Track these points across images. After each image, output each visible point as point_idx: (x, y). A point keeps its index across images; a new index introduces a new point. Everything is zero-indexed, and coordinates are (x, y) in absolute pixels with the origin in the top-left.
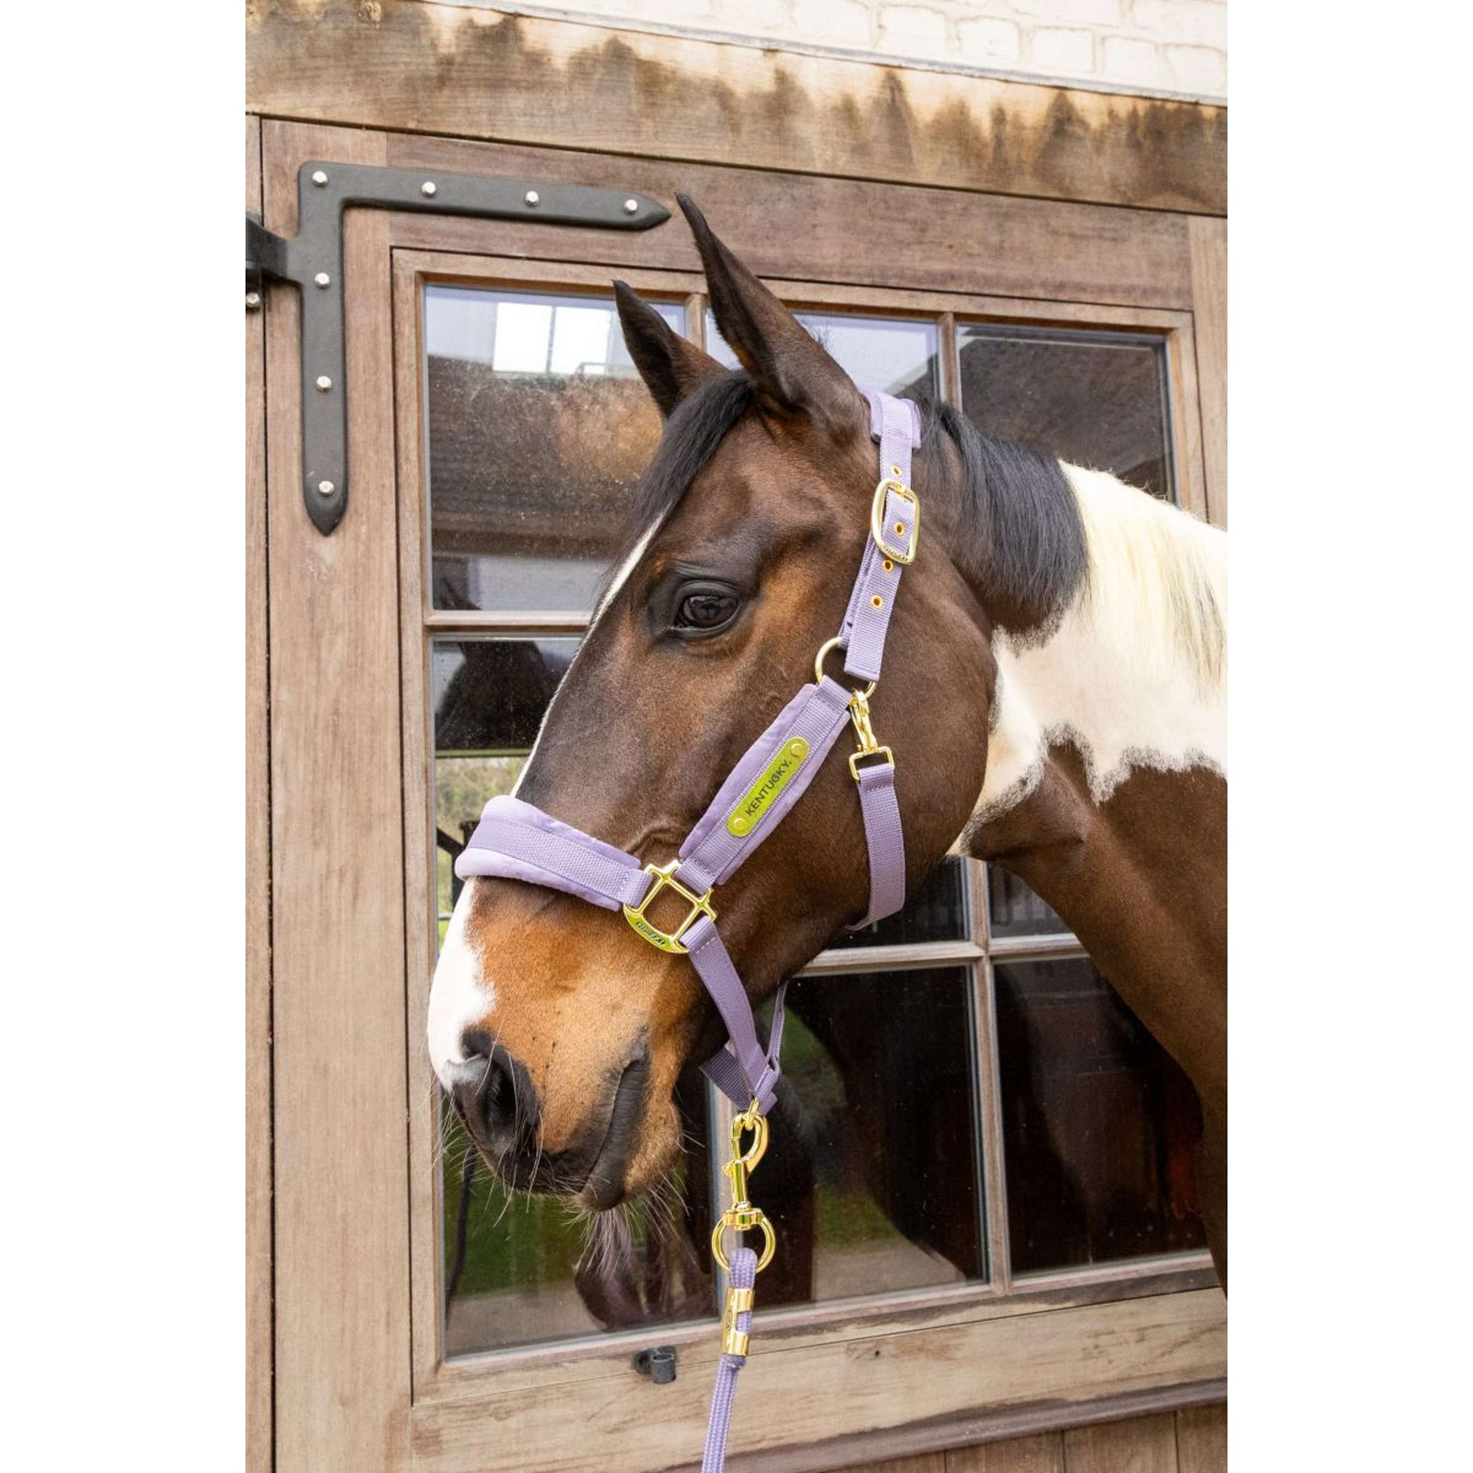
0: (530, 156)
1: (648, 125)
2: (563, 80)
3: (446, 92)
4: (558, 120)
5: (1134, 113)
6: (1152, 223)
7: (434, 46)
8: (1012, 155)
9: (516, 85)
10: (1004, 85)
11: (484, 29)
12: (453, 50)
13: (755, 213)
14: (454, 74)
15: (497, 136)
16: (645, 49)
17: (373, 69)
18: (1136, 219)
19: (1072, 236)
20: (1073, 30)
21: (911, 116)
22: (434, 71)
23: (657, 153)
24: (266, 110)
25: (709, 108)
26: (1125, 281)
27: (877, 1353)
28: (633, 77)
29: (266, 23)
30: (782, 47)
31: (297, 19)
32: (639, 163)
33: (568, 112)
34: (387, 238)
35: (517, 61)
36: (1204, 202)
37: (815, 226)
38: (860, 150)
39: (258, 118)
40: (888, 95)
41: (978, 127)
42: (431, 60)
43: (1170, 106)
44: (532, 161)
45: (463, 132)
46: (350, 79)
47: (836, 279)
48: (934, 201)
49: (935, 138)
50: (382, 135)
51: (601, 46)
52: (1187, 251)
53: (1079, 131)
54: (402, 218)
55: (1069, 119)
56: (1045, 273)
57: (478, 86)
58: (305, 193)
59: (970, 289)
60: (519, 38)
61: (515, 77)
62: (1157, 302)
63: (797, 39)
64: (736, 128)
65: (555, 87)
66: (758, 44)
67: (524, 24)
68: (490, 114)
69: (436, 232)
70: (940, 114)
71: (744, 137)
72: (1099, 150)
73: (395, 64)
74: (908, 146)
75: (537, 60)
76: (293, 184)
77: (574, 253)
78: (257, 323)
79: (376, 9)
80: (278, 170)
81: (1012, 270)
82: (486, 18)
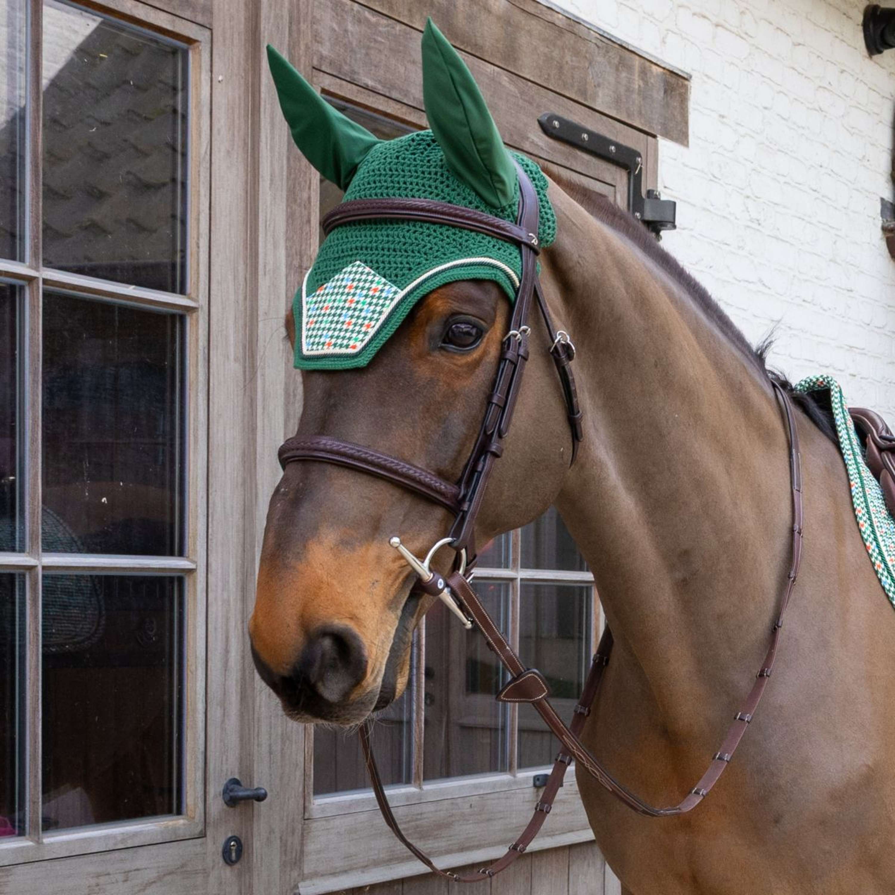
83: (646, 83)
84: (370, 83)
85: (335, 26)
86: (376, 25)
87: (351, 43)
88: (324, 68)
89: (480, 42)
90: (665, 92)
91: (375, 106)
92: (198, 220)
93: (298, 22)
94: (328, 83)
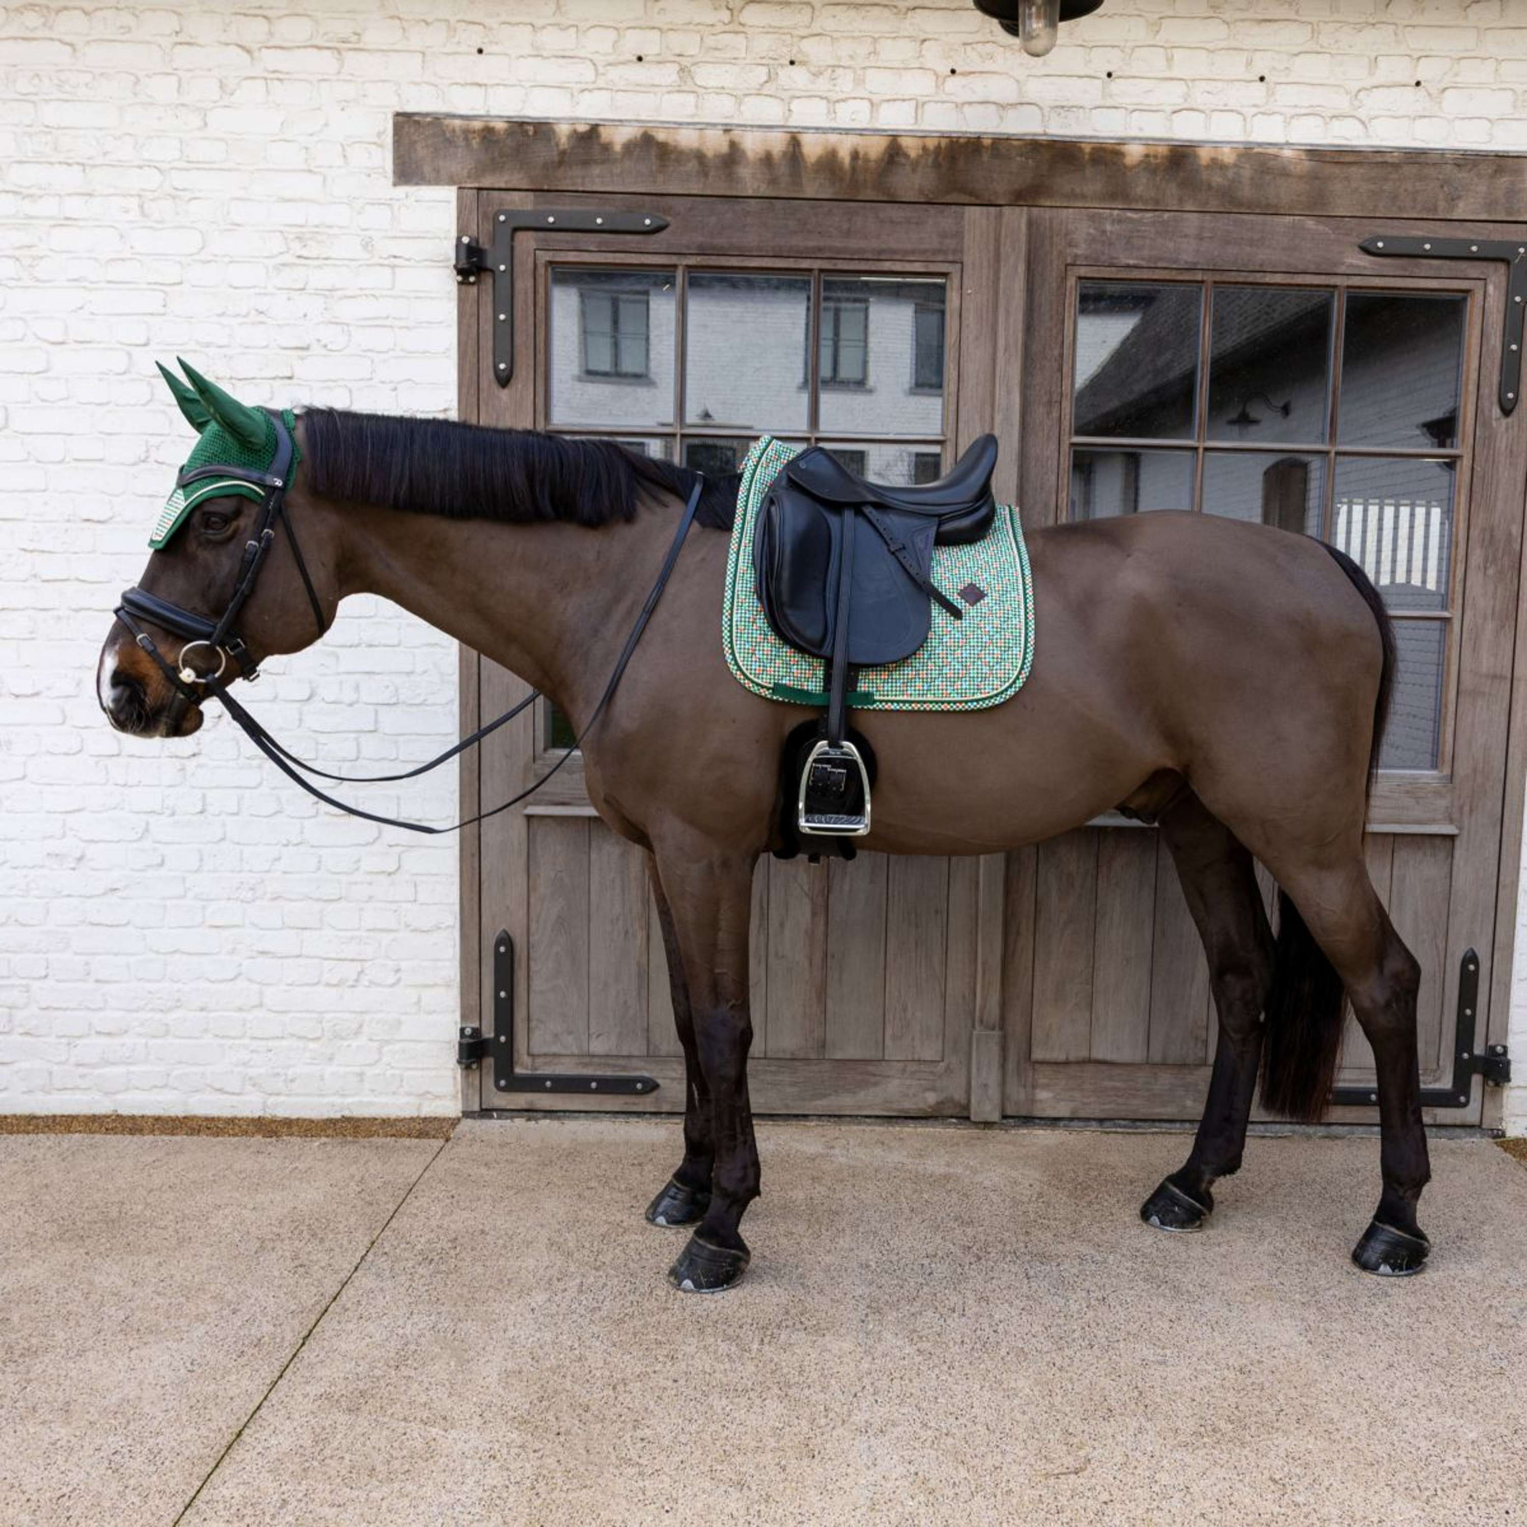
0: (599, 199)
1: (660, 178)
2: (619, 157)
3: (562, 169)
4: (615, 179)
5: (939, 147)
6: (942, 212)
7: (557, 145)
8: (861, 178)
9: (596, 162)
10: (859, 137)
11: (581, 134)
12: (566, 146)
13: (713, 220)
14: (566, 159)
15: (585, 189)
16: (661, 136)
17: (528, 160)
18: (932, 209)
19: (892, 222)
20: (904, 100)
21: (803, 158)
22: (556, 159)
23: (664, 192)
24: (481, 185)
25: (692, 165)
26: (923, 247)
28: (654, 152)
30: (733, 128)
31: (495, 138)
32: (654, 198)
33: (622, 173)
34: (533, 245)
35: (596, 149)
36: (977, 197)
37: (745, 225)
38: (773, 181)
39: (475, 192)
40: (791, 149)
41: (842, 163)
42: (555, 153)
43: (962, 141)
44: (600, 201)
45: (569, 189)
46: (518, 166)
47: (755, 253)
48: (812, 208)
49: (817, 172)
50: (531, 194)
51: (639, 136)
52: (962, 227)
53: (903, 160)
54: (541, 234)
55: (897, 154)
56: (874, 244)
57: (578, 164)
58: (496, 226)
59: (829, 255)
60: (598, 136)
61: (596, 158)
62: (941, 258)
63: (742, 122)
64: (706, 175)
65: (615, 161)
66: (720, 127)
67: (601, 129)
68: (582, 178)
69: (557, 241)
70: (821, 157)
71: (710, 179)
72: (914, 170)
73: (538, 157)
74: (800, 176)
75: (607, 148)
76: (491, 223)
77: (621, 247)
78: (474, 289)
79: (531, 129)
80: (485, 215)
81: (854, 243)
82: (582, 128)
84: (1131, 262)
85: (1092, 231)
86: (1139, 219)
87: (1109, 239)
88: (1079, 263)
89: (1275, 201)
93: (1052, 237)
94: (1083, 271)
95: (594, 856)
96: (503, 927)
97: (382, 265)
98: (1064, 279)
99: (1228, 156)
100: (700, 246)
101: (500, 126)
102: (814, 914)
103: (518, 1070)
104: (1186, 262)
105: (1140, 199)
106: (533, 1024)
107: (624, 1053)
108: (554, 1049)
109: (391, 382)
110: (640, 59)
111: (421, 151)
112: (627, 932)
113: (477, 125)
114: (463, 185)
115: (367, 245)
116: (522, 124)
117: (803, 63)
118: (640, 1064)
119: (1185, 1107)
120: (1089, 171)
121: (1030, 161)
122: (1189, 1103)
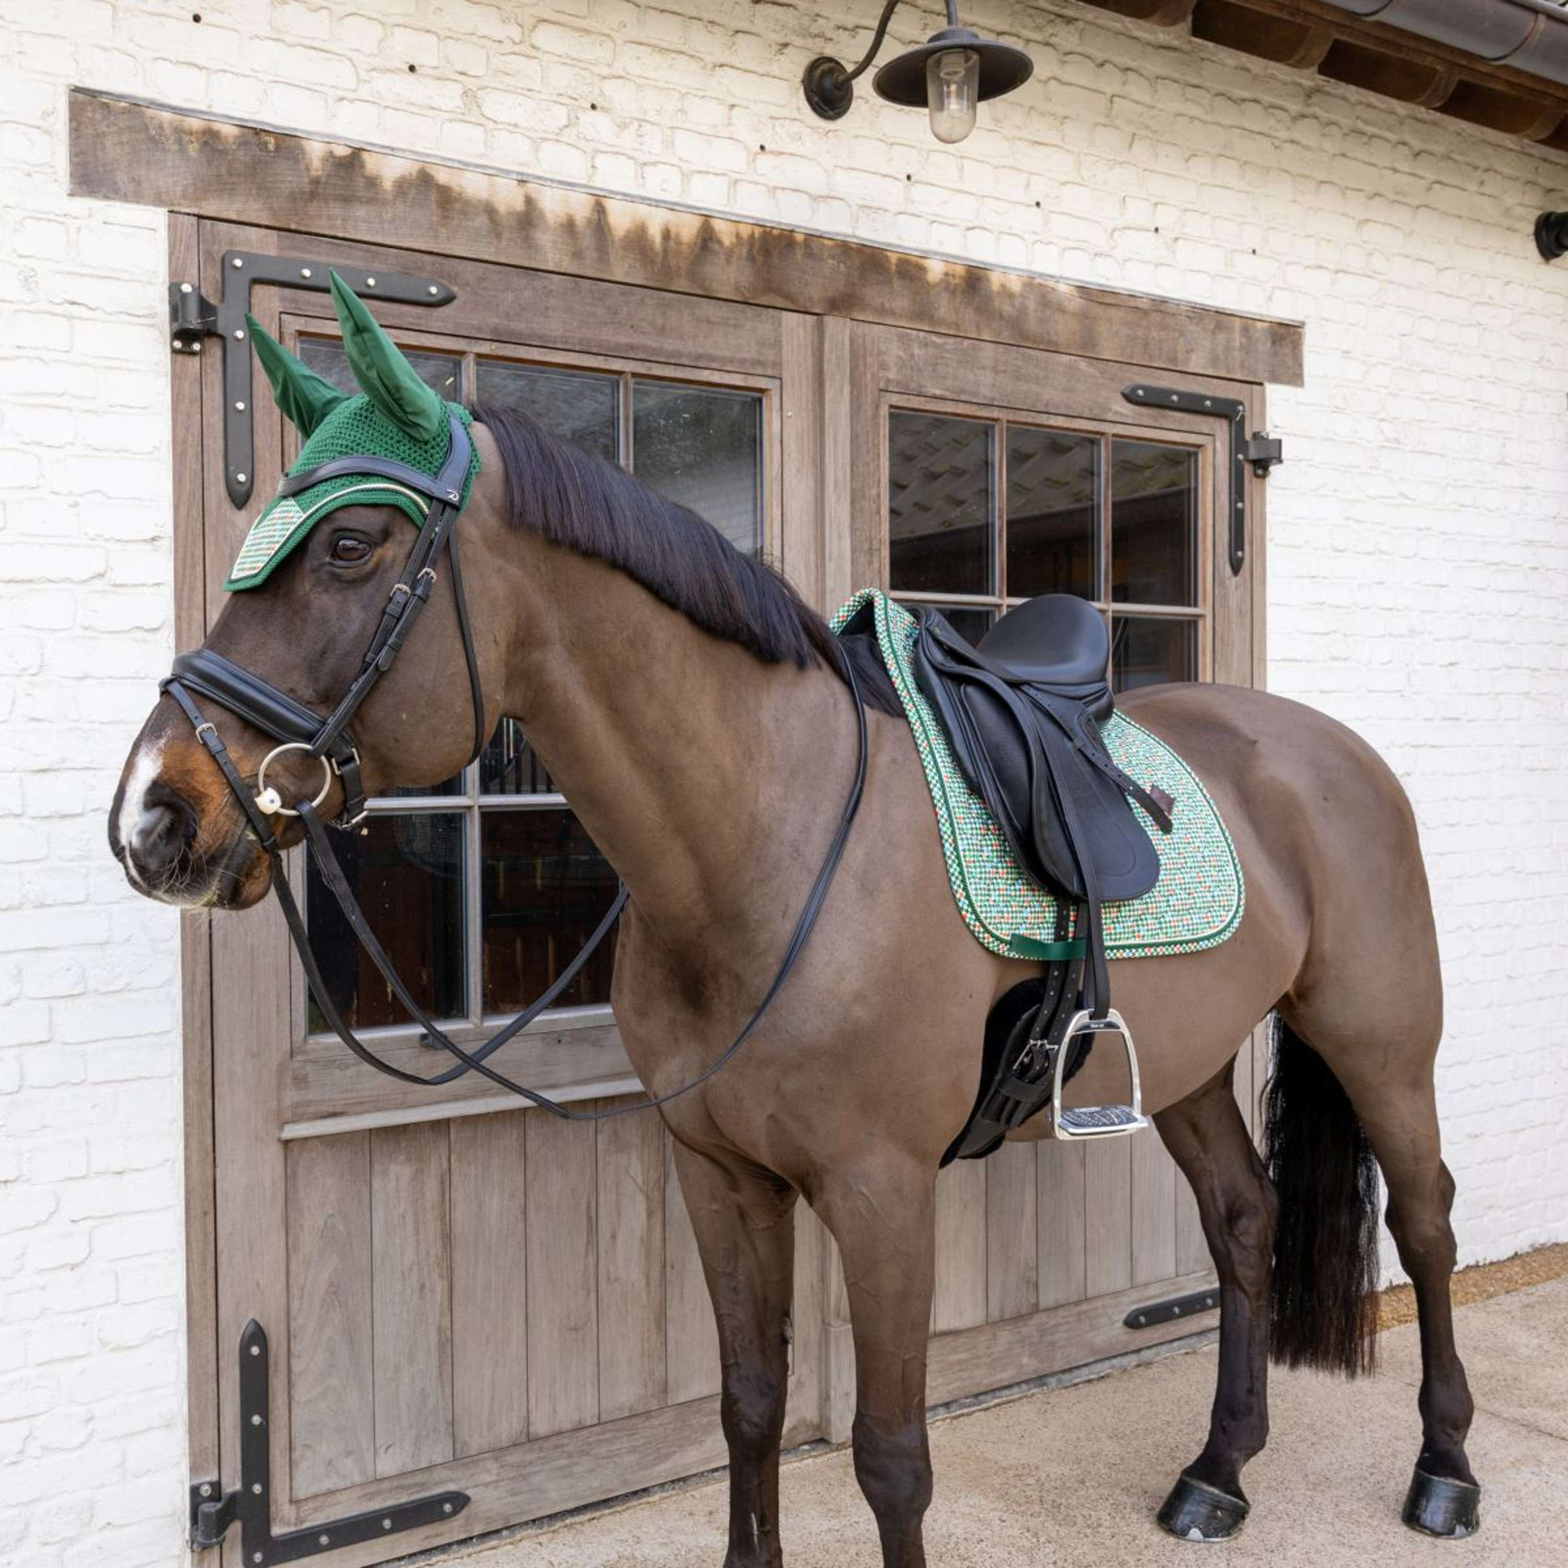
0: (367, 251)
1: (443, 232)
2: (389, 197)
3: (315, 203)
4: (386, 226)
5: (753, 234)
6: (759, 315)
7: (308, 169)
8: (673, 263)
9: (360, 200)
10: (670, 212)
11: (340, 158)
12: (320, 173)
13: (510, 297)
14: (320, 190)
15: (347, 236)
16: (442, 177)
17: (269, 185)
18: (750, 311)
19: (709, 322)
20: (717, 174)
21: (609, 230)
22: (307, 188)
23: (448, 252)
24: (202, 212)
25: (481, 221)
26: (739, 356)
27: (559, 1041)
28: (434, 196)
29: (201, 150)
30: (530, 179)
31: (221, 148)
32: (439, 259)
33: (393, 220)
34: (277, 306)
35: (360, 182)
36: (793, 301)
37: (547, 308)
38: (577, 255)
39: (196, 219)
40: (596, 217)
41: (653, 242)
42: (306, 180)
43: (775, 232)
44: (369, 255)
45: (326, 232)
46: (254, 192)
47: (558, 346)
48: (623, 294)
49: (625, 248)
50: (275, 232)
51: (414, 173)
52: (780, 336)
53: (716, 247)
54: (287, 292)
55: (711, 239)
56: (690, 347)
57: (335, 199)
58: (227, 271)
59: (642, 356)
60: (362, 166)
61: (359, 194)
62: (759, 371)
63: (540, 174)
64: (498, 236)
65: (384, 203)
66: (514, 176)
67: (365, 156)
68: (344, 220)
69: (308, 303)
70: (628, 231)
71: (504, 243)
72: (728, 261)
73: (283, 182)
74: (607, 253)
75: (373, 182)
76: (219, 267)
77: (396, 322)
78: (195, 362)
79: (271, 142)
80: (209, 254)
81: (670, 344)
82: (341, 151)
83: (1249, 338)
84: (938, 392)
85: (902, 354)
86: (945, 343)
87: (917, 364)
88: (890, 389)
89: (1055, 338)
90: (1274, 343)
91: (944, 410)
92: (771, 526)
93: (865, 357)
94: (896, 400)
95: (377, 1184)
96: (251, 1316)
97: (53, 314)
98: (877, 407)
99: (1015, 286)
100: (495, 330)
101: (228, 131)
102: (650, 1214)
103: (277, 1530)
104: (985, 397)
105: (942, 322)
106: (296, 1455)
107: (424, 1465)
108: (328, 1485)
109: (70, 493)
110: (412, 68)
111: (113, 150)
112: (423, 1287)
113: (195, 124)
114: (176, 209)
115: (28, 280)
116: (257, 132)
117: (606, 110)
118: (446, 1473)
119: (1022, 1366)
120: (897, 284)
121: (842, 266)
122: (1025, 1360)
